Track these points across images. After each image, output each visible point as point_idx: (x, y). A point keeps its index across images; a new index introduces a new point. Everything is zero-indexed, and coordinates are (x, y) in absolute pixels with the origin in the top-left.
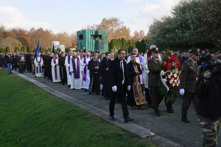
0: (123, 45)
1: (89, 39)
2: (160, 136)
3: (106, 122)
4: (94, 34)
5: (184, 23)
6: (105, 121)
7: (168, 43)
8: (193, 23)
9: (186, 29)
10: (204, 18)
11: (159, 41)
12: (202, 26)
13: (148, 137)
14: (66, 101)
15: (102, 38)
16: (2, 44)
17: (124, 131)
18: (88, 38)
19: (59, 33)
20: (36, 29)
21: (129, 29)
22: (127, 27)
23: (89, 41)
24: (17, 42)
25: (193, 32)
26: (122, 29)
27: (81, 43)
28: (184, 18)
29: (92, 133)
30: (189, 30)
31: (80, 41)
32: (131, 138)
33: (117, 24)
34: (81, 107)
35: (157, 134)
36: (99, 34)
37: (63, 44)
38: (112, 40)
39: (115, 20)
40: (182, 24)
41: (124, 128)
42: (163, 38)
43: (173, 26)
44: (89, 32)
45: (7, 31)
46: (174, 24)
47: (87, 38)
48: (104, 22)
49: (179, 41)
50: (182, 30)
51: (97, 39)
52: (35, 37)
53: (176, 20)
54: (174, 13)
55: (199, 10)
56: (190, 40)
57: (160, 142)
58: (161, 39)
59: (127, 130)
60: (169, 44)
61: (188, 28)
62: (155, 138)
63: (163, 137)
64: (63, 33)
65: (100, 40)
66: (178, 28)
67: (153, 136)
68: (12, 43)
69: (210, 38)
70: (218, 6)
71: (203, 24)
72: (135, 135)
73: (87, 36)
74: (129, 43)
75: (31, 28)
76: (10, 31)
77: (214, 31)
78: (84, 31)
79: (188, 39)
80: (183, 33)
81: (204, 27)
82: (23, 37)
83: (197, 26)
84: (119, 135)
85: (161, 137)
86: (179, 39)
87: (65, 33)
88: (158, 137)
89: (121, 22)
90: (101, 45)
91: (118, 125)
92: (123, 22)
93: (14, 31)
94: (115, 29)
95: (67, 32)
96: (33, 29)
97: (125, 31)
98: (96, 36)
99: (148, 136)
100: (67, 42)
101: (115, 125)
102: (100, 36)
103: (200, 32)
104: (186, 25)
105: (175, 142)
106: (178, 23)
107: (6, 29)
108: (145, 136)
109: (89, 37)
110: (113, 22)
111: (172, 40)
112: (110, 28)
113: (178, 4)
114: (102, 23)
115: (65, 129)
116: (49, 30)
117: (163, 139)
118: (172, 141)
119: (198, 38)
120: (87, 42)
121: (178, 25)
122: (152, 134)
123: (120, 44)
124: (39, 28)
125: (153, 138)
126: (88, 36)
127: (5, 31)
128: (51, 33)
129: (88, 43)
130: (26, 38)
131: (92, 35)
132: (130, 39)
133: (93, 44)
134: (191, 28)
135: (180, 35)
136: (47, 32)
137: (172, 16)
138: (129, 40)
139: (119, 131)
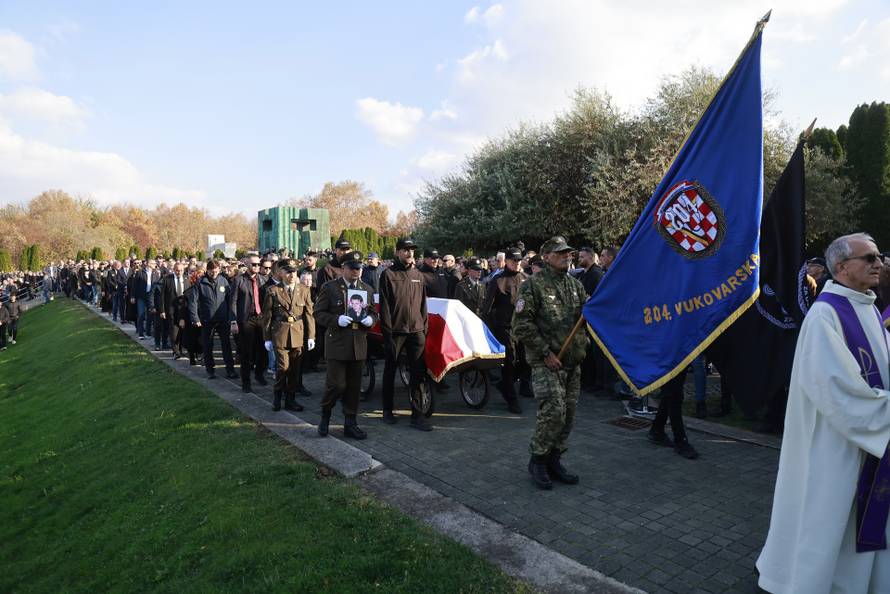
0: (369, 244)
1: (287, 229)
2: (393, 469)
3: (270, 435)
4: (297, 217)
5: (492, 193)
6: (270, 431)
7: (455, 238)
8: (509, 193)
9: (495, 206)
10: (533, 184)
11: (437, 233)
12: (530, 200)
13: (362, 474)
14: (191, 381)
15: (318, 227)
16: (87, 243)
17: (308, 460)
18: (284, 227)
19: (226, 215)
20: (171, 207)
21: (385, 207)
22: (382, 203)
23: (287, 234)
24: (123, 236)
25: (510, 213)
26: (369, 208)
27: (267, 238)
28: (490, 182)
29: (225, 466)
30: (502, 209)
31: (265, 234)
32: (318, 478)
33: (358, 197)
34: (220, 396)
35: (387, 465)
36: (310, 218)
37: (234, 241)
38: (344, 232)
39: (354, 187)
40: (487, 196)
41: (307, 451)
42: (446, 226)
43: (467, 199)
44: (287, 213)
45: (100, 212)
46: (470, 196)
47: (281, 226)
48: (327, 193)
49: (479, 233)
50: (486, 209)
51: (306, 228)
52: (169, 225)
53: (474, 187)
54: (470, 172)
55: (522, 166)
56: (504, 230)
57: (389, 488)
58: (441, 228)
59: (314, 456)
60: (459, 239)
61: (499, 204)
62: (379, 476)
63: (399, 474)
64: (233, 217)
65: (311, 232)
66: (479, 203)
67: (374, 472)
68: (110, 240)
69: (547, 229)
70: (561, 158)
71: (532, 198)
72: (329, 469)
73: (281, 222)
74: (384, 238)
75: (159, 203)
76: (108, 211)
77: (556, 213)
78: (274, 211)
79: (499, 229)
80: (489, 215)
81: (534, 205)
82: (138, 224)
83: (519, 200)
84: (291, 472)
85: (393, 472)
86: (480, 228)
87: (238, 216)
88: (389, 472)
89: (366, 193)
90: (315, 243)
91: (296, 444)
92: (370, 191)
93: (117, 211)
94: (355, 206)
95: (244, 214)
96: (162, 206)
97: (378, 211)
98: (303, 222)
99: (362, 470)
100: (244, 238)
101: (289, 444)
102: (313, 223)
103: (525, 214)
104: (496, 197)
105: (426, 484)
106: (479, 193)
107: (98, 206)
108: (352, 473)
109: (287, 224)
110: (350, 192)
111: (464, 231)
112: (342, 205)
113: (479, 151)
114: (323, 194)
115: (165, 457)
116: (200, 208)
117: (398, 478)
118: (420, 482)
119: (522, 228)
120: (281, 235)
121: (479, 197)
122: (376, 464)
123: (363, 241)
124: (177, 204)
125: (374, 476)
126: (284, 222)
127: (96, 212)
128: (205, 215)
129: (284, 240)
130: (145, 227)
131: (293, 221)
132: (388, 229)
133: (294, 240)
134: (505, 204)
135: (482, 219)
136: (197, 215)
137: (466, 178)
138: (386, 233)
139: (295, 458)
